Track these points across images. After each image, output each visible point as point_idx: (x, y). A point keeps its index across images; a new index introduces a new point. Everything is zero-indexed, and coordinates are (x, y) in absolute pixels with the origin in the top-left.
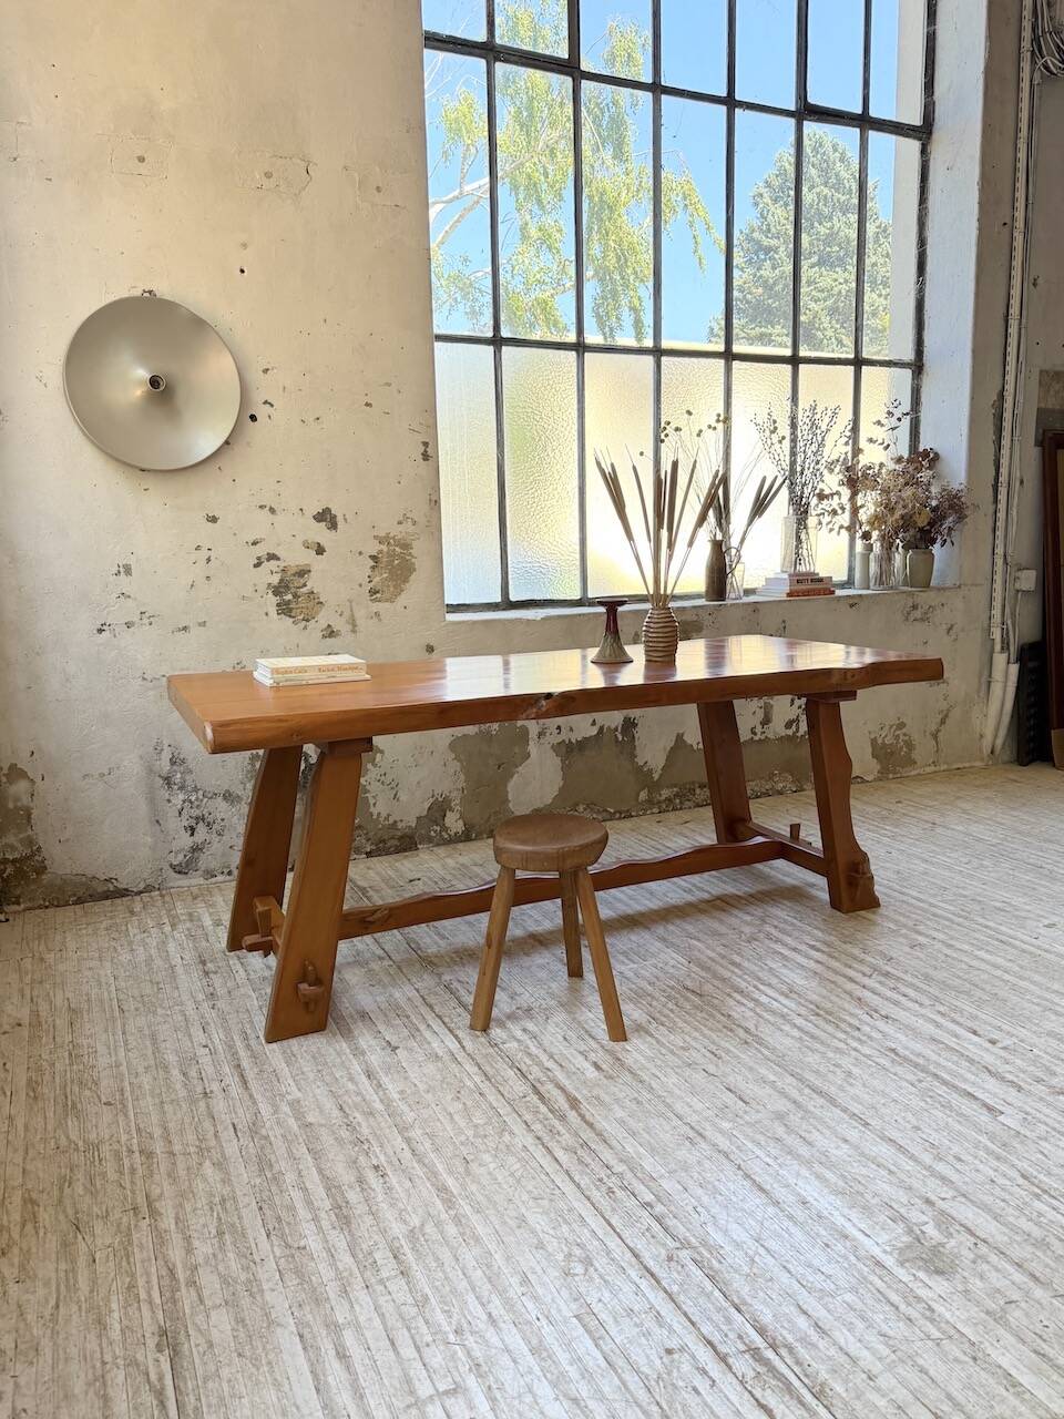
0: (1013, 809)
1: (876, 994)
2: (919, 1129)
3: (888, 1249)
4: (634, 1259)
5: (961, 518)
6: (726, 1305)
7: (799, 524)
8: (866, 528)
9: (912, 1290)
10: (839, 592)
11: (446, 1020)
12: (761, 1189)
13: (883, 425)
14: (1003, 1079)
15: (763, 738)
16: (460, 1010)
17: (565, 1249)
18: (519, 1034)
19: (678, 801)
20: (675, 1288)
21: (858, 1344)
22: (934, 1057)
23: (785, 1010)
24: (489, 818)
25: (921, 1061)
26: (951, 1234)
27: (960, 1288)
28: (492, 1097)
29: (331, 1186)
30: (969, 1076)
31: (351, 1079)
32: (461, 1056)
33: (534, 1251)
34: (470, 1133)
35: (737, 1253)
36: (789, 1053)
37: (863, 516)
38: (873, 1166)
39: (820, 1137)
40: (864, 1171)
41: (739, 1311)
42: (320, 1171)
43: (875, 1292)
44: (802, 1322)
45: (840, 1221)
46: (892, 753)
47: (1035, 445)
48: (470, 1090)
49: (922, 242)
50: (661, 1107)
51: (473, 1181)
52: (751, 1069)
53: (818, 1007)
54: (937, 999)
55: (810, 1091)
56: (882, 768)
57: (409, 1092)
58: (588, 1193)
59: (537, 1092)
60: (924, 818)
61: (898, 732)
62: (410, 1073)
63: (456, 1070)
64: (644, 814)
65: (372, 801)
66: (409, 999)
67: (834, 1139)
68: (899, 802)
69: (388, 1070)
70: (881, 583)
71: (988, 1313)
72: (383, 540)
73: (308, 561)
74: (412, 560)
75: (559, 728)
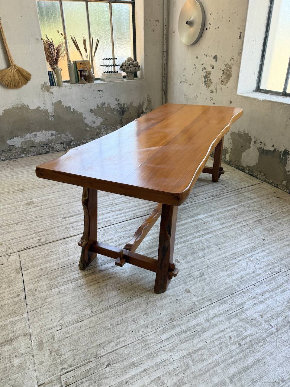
72: (226, 65)
73: (211, 71)
74: (232, 73)
75: (261, 142)
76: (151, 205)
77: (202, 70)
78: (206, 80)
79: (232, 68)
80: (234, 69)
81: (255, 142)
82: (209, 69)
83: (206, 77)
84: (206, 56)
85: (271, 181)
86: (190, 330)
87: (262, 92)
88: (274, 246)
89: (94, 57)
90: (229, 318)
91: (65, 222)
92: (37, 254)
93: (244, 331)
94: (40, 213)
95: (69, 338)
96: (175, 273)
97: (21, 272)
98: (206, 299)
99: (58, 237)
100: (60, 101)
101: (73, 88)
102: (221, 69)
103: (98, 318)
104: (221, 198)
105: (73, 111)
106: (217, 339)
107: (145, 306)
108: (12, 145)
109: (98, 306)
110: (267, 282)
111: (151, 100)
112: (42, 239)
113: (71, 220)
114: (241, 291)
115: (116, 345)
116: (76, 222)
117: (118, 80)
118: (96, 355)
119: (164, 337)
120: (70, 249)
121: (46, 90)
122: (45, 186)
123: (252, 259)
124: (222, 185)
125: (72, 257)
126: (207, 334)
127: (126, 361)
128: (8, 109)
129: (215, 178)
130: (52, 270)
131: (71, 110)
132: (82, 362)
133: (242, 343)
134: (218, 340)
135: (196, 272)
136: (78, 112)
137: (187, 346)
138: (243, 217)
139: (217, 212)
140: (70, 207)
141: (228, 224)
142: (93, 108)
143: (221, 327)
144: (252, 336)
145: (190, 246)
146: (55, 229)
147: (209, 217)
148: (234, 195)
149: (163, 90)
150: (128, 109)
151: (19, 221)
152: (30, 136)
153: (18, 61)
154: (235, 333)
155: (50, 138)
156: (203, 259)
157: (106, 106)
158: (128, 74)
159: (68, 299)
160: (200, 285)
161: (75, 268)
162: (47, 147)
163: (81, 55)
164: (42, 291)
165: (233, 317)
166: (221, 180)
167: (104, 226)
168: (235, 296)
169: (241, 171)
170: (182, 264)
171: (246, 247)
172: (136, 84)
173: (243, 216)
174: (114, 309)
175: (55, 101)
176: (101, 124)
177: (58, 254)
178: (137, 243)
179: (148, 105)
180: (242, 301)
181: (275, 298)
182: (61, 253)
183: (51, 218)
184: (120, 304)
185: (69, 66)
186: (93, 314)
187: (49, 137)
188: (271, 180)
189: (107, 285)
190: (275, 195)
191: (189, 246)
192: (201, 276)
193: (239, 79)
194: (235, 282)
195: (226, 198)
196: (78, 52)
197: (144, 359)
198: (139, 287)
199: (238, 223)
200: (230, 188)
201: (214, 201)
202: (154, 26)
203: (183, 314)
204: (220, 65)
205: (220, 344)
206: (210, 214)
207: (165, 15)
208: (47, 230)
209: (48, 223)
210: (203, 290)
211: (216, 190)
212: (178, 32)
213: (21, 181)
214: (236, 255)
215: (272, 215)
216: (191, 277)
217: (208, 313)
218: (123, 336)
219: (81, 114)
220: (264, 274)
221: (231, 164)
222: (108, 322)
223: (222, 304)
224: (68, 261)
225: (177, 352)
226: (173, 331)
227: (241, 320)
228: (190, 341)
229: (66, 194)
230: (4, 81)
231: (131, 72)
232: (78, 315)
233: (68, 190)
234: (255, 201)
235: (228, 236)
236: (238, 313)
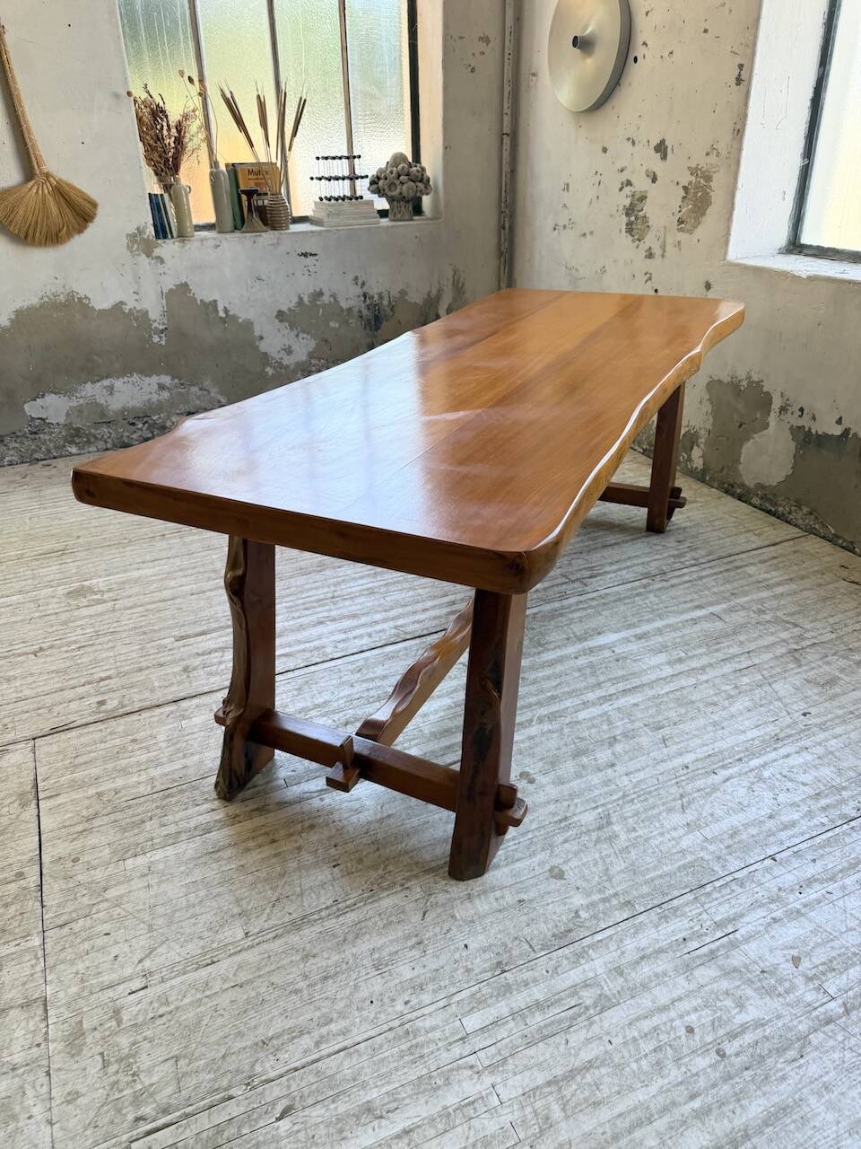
72: (694, 171)
73: (646, 189)
74: (712, 194)
75: (802, 410)
76: (453, 603)
77: (621, 189)
78: (633, 219)
79: (714, 179)
80: (718, 182)
81: (783, 409)
82: (642, 184)
83: (633, 210)
84: (633, 143)
85: (833, 532)
86: (559, 1000)
87: (806, 255)
88: (841, 735)
89: (290, 150)
90: (688, 966)
91: (182, 649)
92: (89, 749)
93: (737, 1010)
94: (110, 621)
95: (169, 1017)
96: (517, 815)
97: (35, 802)
98: (614, 902)
99: (159, 696)
100: (186, 283)
101: (225, 244)
102: (678, 183)
103: (266, 955)
104: (674, 581)
105: (224, 315)
106: (646, 1035)
107: (416, 918)
108: (39, 418)
109: (269, 915)
110: (816, 850)
111: (463, 284)
112: (109, 702)
113: (203, 644)
114: (728, 879)
115: (317, 1044)
116: (216, 650)
117: (363, 221)
118: (250, 1077)
119: (473, 1022)
120: (193, 733)
121: (143, 251)
122: (130, 541)
123: (766, 774)
124: (679, 542)
125: (196, 758)
126: (615, 1017)
127: (347, 1099)
128: (28, 309)
129: (657, 521)
130: (132, 797)
131: (218, 311)
132: (203, 1099)
133: (730, 1048)
134: (649, 1037)
135: (587, 813)
136: (240, 320)
137: (548, 1056)
138: (742, 643)
139: (659, 624)
140: (202, 603)
141: (694, 664)
142: (284, 308)
143: (662, 995)
144: (763, 1025)
145: (570, 730)
146: (153, 670)
147: (632, 639)
148: (715, 574)
149: (501, 254)
150: (392, 310)
151: (43, 645)
152: (92, 391)
153: (58, 161)
154: (707, 1016)
155: (155, 398)
156: (609, 771)
157: (326, 302)
158: (395, 203)
159: (174, 890)
160: (597, 855)
161: (203, 793)
162: (144, 424)
163: (252, 145)
164: (94, 863)
165: (701, 961)
166: (676, 527)
167: (302, 665)
168: (708, 894)
169: (740, 500)
170: (542, 787)
171: (750, 735)
172: (418, 234)
173: (742, 638)
174: (318, 928)
175: (169, 283)
176: (311, 355)
177: (155, 748)
178: (401, 719)
179: (455, 299)
180: (735, 910)
181: (840, 903)
182: (164, 745)
183: (142, 637)
184: (338, 910)
185: (215, 177)
186: (249, 942)
187: (151, 393)
188: (831, 529)
189: (299, 848)
190: (845, 573)
191: (566, 730)
192: (600, 828)
193: (735, 213)
194: (712, 848)
195: (690, 581)
196: (242, 136)
197: (405, 1095)
198: (402, 858)
199: (726, 659)
200: (703, 552)
201: (650, 592)
202: (473, 54)
203: (539, 947)
204: (675, 172)
205: (655, 1051)
206: (638, 631)
207: (509, 22)
208: (127, 673)
209: (132, 651)
210: (607, 869)
211: (657, 557)
212: (547, 73)
213: (60, 525)
214: (716, 762)
215: (834, 636)
216: (568, 827)
217: (619, 948)
218: (342, 1015)
219: (248, 325)
220: (804, 824)
221: (708, 478)
222: (294, 969)
223: (666, 917)
224: (184, 771)
225: (515, 1074)
226: (503, 1003)
227: (728, 973)
228: (557, 1039)
229: (193, 565)
230: (13, 224)
231: (403, 198)
232: (202, 943)
233: (199, 555)
234: (782, 594)
235: (693, 702)
236: (718, 949)
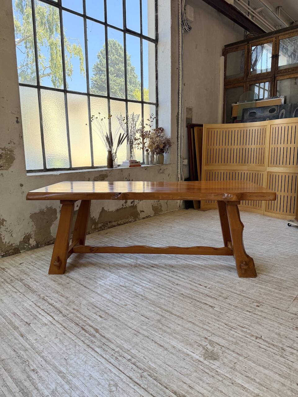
0: (188, 221)
1: (173, 278)
2: (196, 317)
3: (200, 356)
4: (130, 380)
5: (170, 146)
6: (163, 387)
7: (131, 147)
8: (147, 148)
9: (210, 367)
10: (142, 166)
11: (46, 310)
12: (161, 346)
13: (149, 120)
14: (211, 297)
15: (125, 207)
16: (50, 306)
17: (108, 383)
18: (72, 311)
19: (103, 227)
20: (146, 386)
21: (202, 389)
22: (193, 294)
23: (150, 287)
24: (44, 239)
25: (190, 296)
26: (214, 346)
27: (222, 363)
28: (69, 334)
29: (17, 382)
30: (203, 298)
31: (16, 339)
32: (54, 322)
33: (97, 387)
34: (64, 349)
35: (160, 369)
36: (156, 300)
37: (146, 145)
38: (188, 331)
39: (172, 325)
40: (186, 333)
41: (167, 388)
42: (12, 377)
43: (201, 370)
44: (185, 387)
45: (185, 350)
46: (157, 209)
47: (186, 127)
48: (61, 333)
49: (157, 71)
50: (124, 326)
51: (70, 367)
52: (147, 308)
53: (159, 284)
54: (188, 277)
55: (165, 311)
56: (155, 212)
57: (38, 339)
58: (109, 361)
59: (84, 329)
60: (169, 225)
61: (158, 203)
62: (37, 332)
63: (54, 328)
64: (94, 232)
65: (3, 238)
66: (30, 305)
67: (176, 325)
68: (161, 222)
69: (29, 333)
70: (152, 163)
71: (231, 368)
72: (3, 149)
74: (14, 156)
80: (16, 152)
